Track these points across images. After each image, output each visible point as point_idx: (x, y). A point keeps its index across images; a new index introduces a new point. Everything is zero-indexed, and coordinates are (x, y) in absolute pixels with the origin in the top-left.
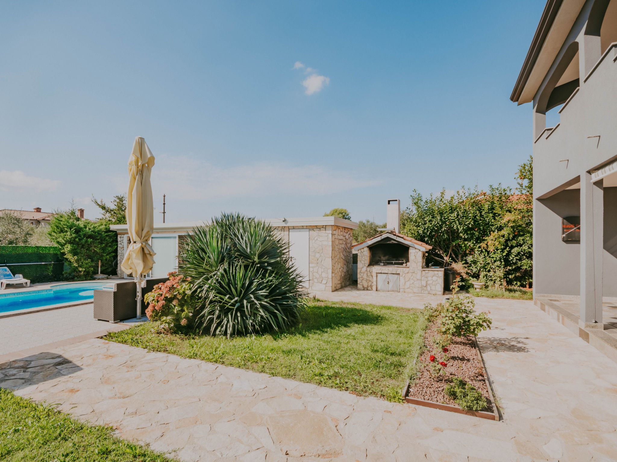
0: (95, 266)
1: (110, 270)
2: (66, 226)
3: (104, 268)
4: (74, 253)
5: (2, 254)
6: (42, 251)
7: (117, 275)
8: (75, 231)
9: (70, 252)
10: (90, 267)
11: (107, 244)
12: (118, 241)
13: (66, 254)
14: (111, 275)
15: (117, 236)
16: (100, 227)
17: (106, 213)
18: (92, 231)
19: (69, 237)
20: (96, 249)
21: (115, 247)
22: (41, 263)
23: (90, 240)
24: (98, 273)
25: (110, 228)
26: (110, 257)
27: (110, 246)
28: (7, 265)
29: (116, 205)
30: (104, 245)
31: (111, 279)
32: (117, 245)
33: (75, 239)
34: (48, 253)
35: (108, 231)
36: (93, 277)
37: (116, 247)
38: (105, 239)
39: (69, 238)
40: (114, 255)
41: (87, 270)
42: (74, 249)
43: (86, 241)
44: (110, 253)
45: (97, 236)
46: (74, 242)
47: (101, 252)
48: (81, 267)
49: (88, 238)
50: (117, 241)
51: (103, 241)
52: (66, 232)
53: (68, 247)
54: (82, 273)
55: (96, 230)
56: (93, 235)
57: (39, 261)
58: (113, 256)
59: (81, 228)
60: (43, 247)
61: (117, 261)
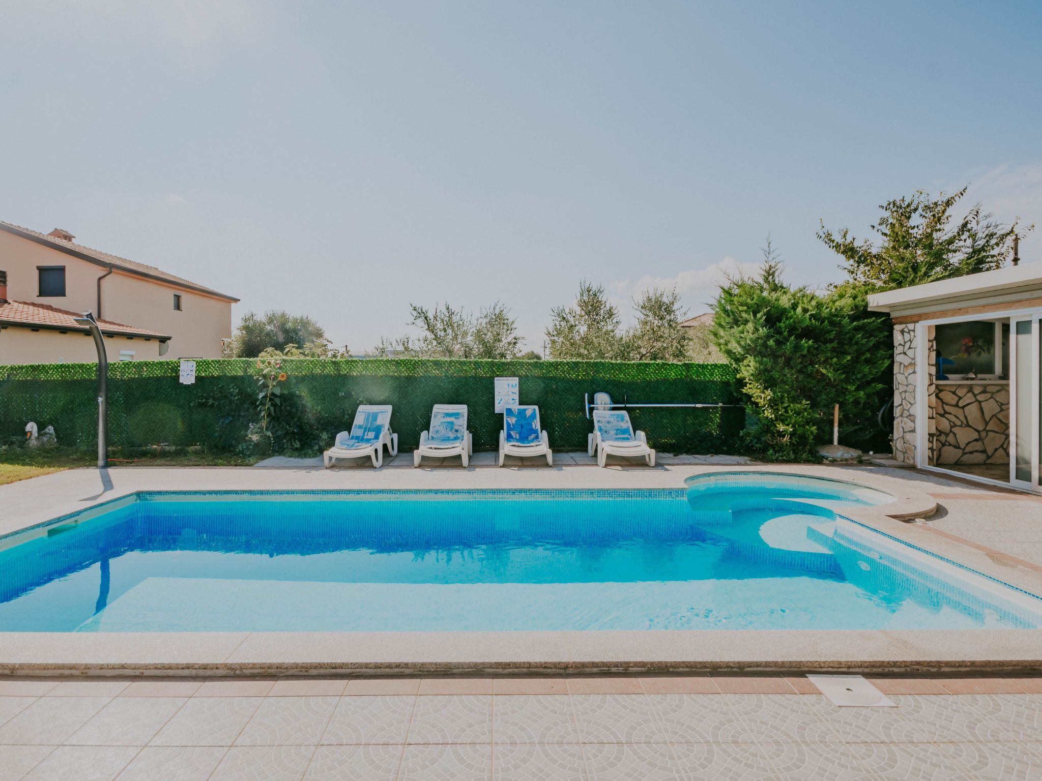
0: (822, 420)
1: (867, 435)
2: (745, 308)
3: (850, 429)
4: (766, 381)
5: (619, 382)
6: (698, 376)
7: (891, 452)
8: (765, 320)
9: (757, 376)
10: (808, 424)
11: (859, 353)
12: (896, 344)
13: (746, 383)
14: (871, 453)
15: (893, 329)
16: (837, 304)
17: (858, 266)
18: (812, 315)
19: (752, 336)
20: (824, 371)
21: (886, 365)
22: (693, 405)
23: (806, 343)
24: (831, 442)
25: (866, 306)
26: (868, 396)
27: (867, 361)
28: (627, 405)
29: (885, 235)
30: (849, 358)
31: (871, 464)
32: (892, 357)
33: (765, 342)
34: (710, 381)
35: (862, 313)
36: (818, 452)
37: (887, 363)
38: (851, 339)
39: (751, 340)
40: (881, 389)
41: (800, 431)
42: (766, 370)
43: (797, 348)
44: (868, 383)
45: (829, 332)
46: (764, 350)
47: (841, 381)
48: (783, 421)
49: (799, 337)
50: (889, 345)
51: (847, 347)
52: (746, 322)
53: (749, 366)
54: (786, 439)
55: (825, 312)
56: (816, 327)
57: (691, 400)
58: (878, 393)
59: (784, 311)
60: (699, 365)
61: (892, 406)
